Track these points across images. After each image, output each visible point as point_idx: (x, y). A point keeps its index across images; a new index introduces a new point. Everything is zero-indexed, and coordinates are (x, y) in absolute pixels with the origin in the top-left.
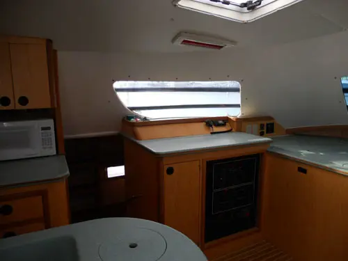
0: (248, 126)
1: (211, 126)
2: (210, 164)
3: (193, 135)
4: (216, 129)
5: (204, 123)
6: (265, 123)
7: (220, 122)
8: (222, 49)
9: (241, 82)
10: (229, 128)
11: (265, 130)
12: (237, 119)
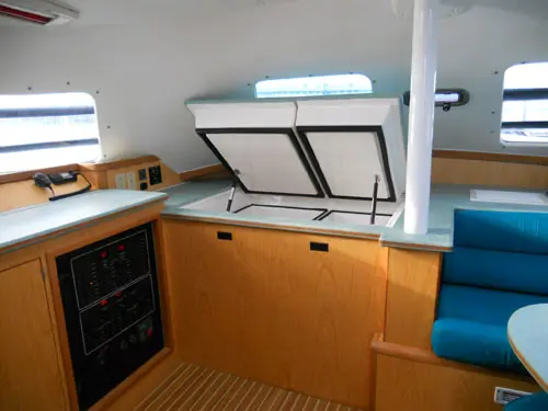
0: (119, 176)
1: (48, 185)
2: (63, 262)
3: (10, 208)
4: (59, 190)
5: (33, 182)
6: (146, 166)
7: (65, 175)
8: (48, 24)
9: (96, 94)
10: (85, 185)
11: (148, 180)
12: (98, 166)
